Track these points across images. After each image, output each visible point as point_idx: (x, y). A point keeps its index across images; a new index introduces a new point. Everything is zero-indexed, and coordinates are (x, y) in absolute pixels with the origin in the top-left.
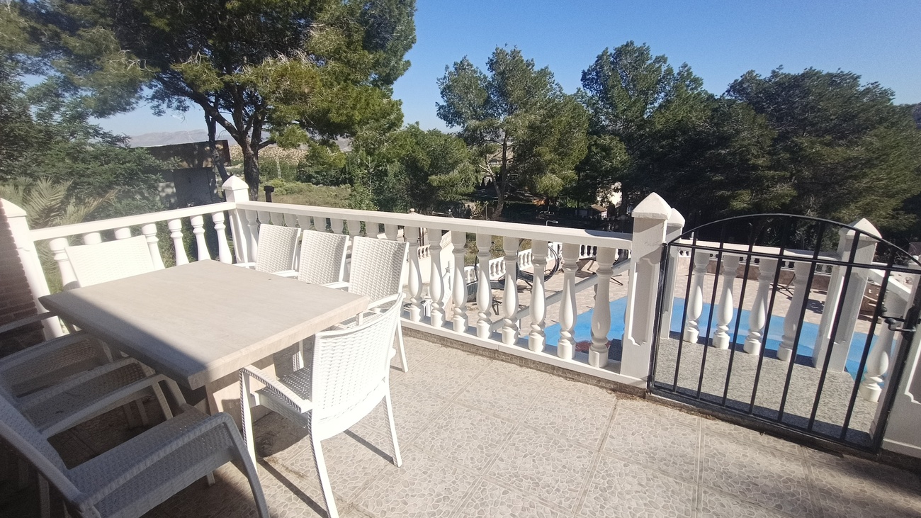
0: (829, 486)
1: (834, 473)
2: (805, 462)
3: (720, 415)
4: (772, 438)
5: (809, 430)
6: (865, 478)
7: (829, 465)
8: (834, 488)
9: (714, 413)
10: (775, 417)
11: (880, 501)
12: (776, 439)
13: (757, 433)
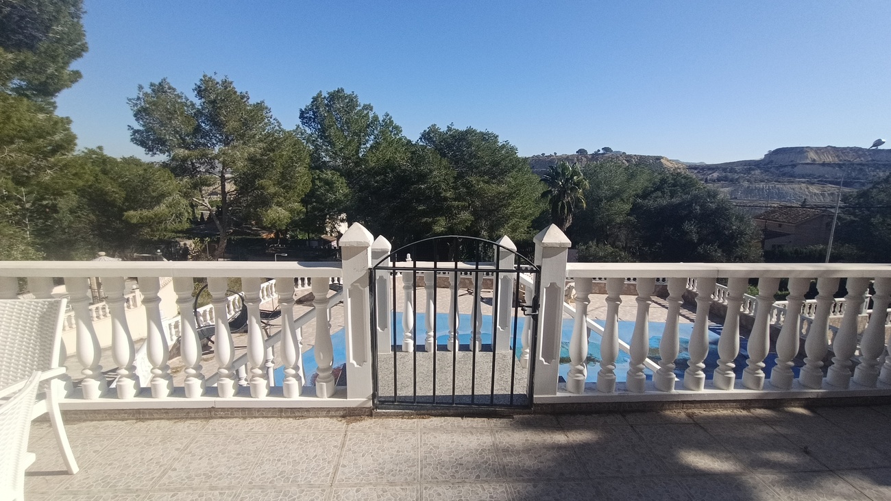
0: (507, 445)
1: (509, 433)
2: (492, 432)
3: (433, 412)
4: (470, 419)
5: (492, 404)
6: (527, 429)
7: (506, 428)
8: (510, 445)
9: (428, 412)
10: (469, 401)
11: (537, 444)
12: (472, 419)
13: (460, 418)
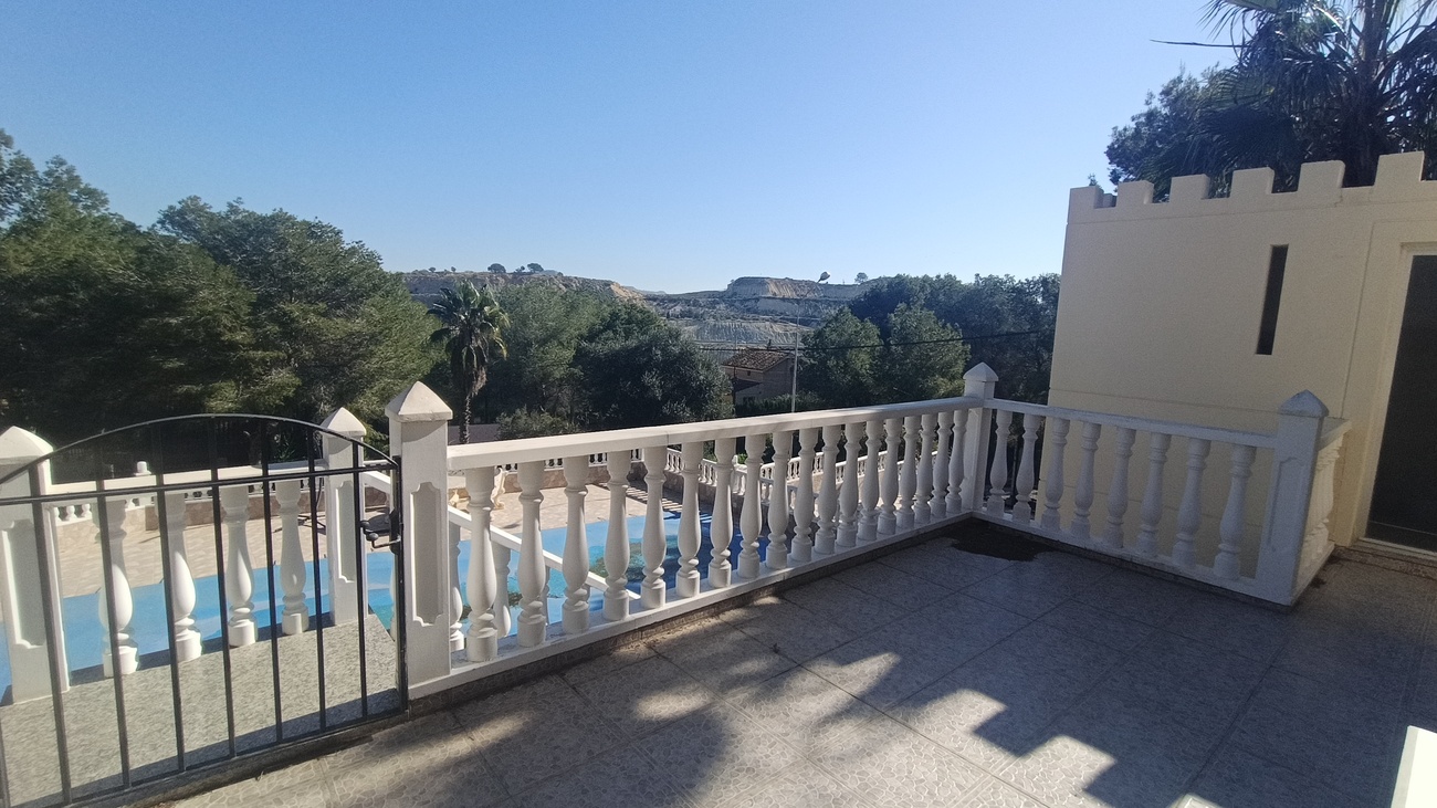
0: (358, 796)
1: (362, 771)
2: (326, 782)
4: (275, 774)
5: (324, 729)
6: (398, 752)
7: (357, 764)
8: (364, 794)
10: (272, 737)
11: (418, 771)
12: (281, 772)
13: (251, 781)
